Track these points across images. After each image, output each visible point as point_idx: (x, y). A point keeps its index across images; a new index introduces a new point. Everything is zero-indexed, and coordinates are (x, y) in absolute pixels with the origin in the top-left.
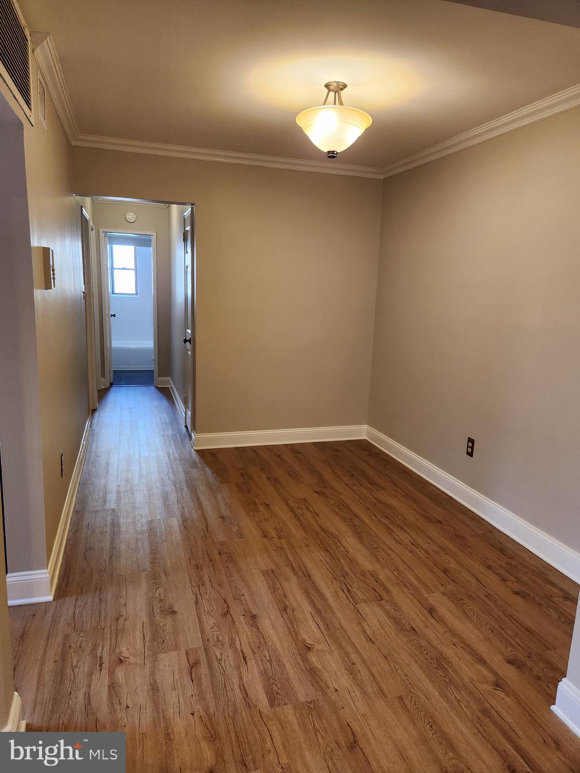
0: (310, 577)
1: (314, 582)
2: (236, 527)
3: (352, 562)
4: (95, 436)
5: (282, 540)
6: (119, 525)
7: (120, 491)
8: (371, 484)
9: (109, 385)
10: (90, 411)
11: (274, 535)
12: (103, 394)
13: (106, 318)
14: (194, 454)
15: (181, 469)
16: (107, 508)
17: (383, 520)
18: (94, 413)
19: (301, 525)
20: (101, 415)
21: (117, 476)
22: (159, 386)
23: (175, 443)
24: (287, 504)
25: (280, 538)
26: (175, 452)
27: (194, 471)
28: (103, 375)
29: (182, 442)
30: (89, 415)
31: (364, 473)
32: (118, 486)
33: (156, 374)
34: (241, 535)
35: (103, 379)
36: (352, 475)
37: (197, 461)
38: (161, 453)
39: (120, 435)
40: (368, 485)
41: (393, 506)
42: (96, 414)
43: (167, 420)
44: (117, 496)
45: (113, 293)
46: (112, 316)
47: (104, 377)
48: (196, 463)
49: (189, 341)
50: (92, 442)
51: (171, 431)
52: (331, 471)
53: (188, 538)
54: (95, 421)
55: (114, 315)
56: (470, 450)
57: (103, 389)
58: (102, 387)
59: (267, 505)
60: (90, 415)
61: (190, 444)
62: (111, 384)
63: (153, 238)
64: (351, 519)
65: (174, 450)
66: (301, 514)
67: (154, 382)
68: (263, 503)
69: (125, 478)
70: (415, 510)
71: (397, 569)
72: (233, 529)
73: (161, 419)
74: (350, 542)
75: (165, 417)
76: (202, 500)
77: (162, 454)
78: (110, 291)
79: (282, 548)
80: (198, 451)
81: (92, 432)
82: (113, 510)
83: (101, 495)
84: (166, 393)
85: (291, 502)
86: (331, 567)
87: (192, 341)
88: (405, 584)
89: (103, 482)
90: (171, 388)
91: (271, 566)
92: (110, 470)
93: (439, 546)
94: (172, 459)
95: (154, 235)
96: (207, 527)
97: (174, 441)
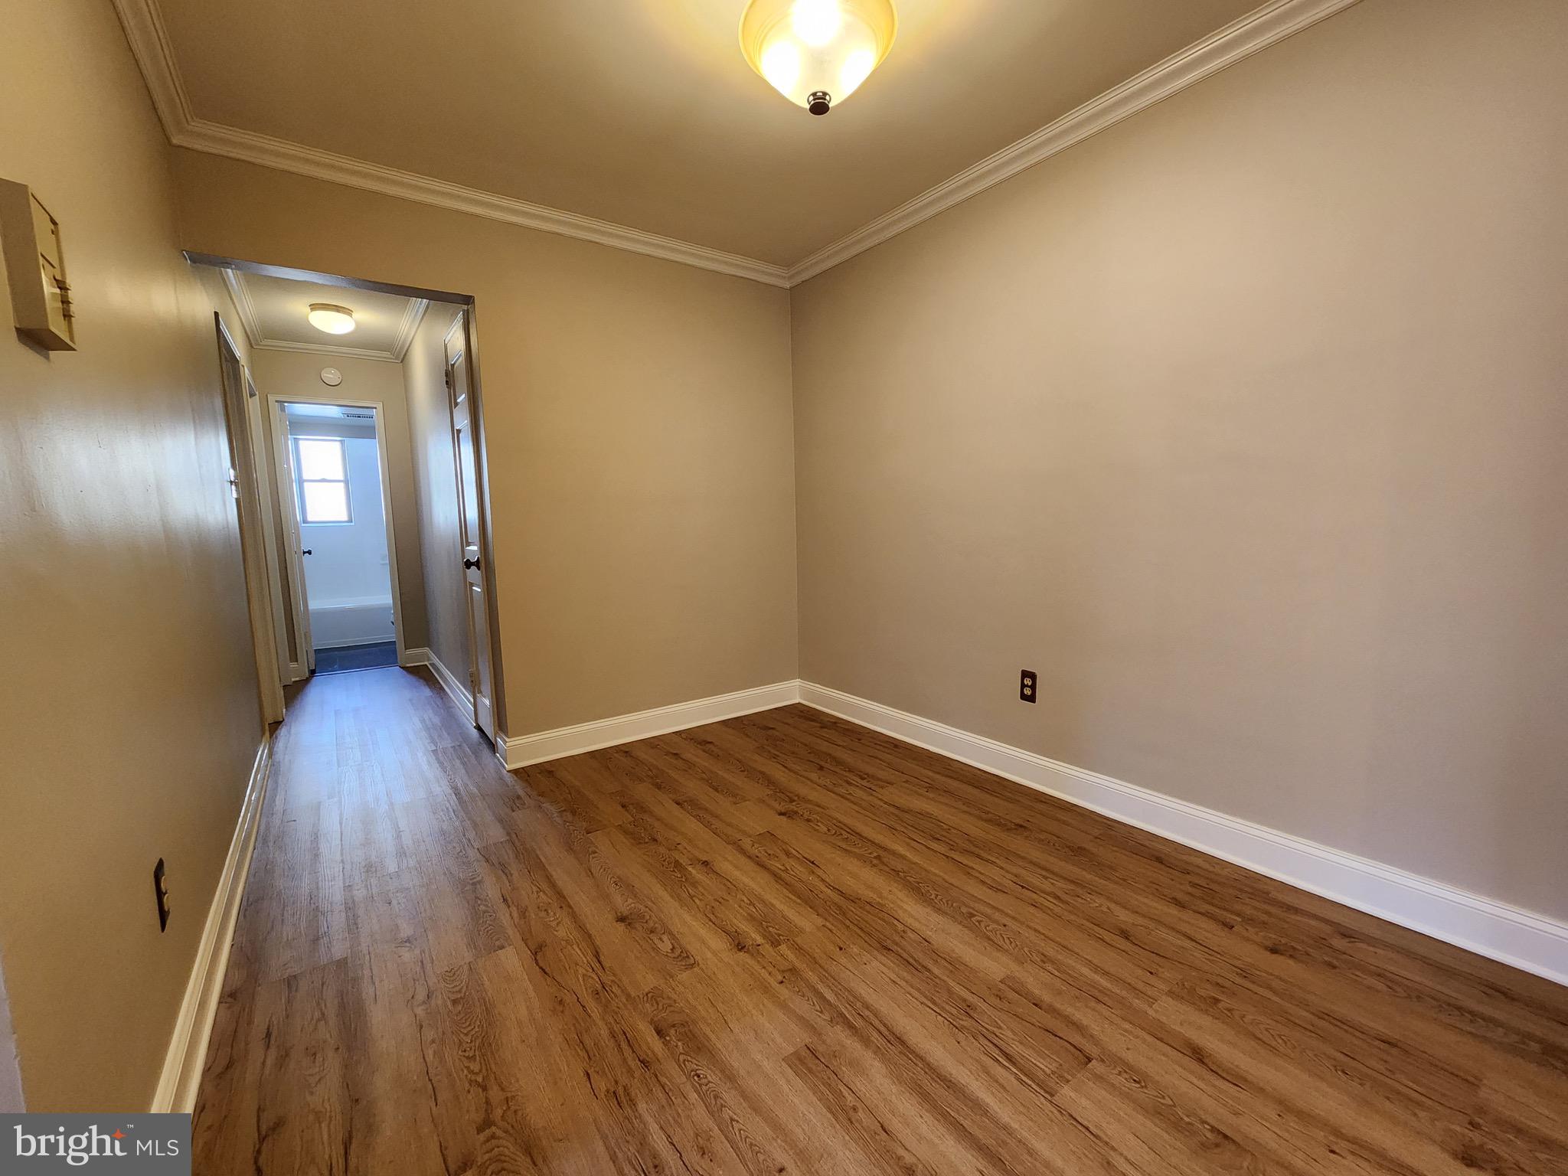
0: (903, 1042)
1: (922, 1053)
2: (665, 938)
3: (955, 965)
4: (280, 777)
5: (783, 948)
6: (360, 1012)
7: (354, 902)
8: (863, 779)
9: (307, 675)
10: (267, 727)
11: (759, 940)
12: (294, 692)
13: (292, 558)
14: (509, 779)
15: (489, 817)
16: (324, 960)
17: (934, 845)
18: (276, 729)
19: (800, 898)
20: (293, 731)
21: (342, 861)
22: (408, 665)
23: (464, 764)
24: (743, 851)
25: (775, 943)
26: (469, 783)
27: (521, 817)
28: (294, 657)
29: (476, 757)
30: (263, 734)
31: (838, 762)
32: (348, 888)
33: (400, 646)
34: (684, 958)
35: (293, 665)
36: (821, 768)
37: (521, 793)
38: (437, 790)
39: (339, 766)
40: (859, 780)
41: (928, 813)
42: (283, 732)
43: (436, 720)
44: (347, 917)
45: (305, 521)
46: (304, 553)
47: (297, 662)
48: (519, 797)
49: (477, 564)
50: (275, 789)
51: (450, 741)
52: (780, 766)
53: (561, 1002)
54: (280, 745)
55: (309, 552)
56: (1027, 691)
57: (294, 682)
58: (293, 680)
59: (706, 863)
60: (267, 734)
61: (496, 760)
62: (313, 673)
63: (377, 414)
64: (878, 857)
65: (466, 778)
66: (783, 868)
67: (397, 659)
68: (695, 861)
69: (363, 864)
70: (965, 812)
71: (1046, 958)
72: (660, 945)
73: (423, 721)
74: (912, 911)
75: (431, 716)
76: (560, 883)
77: (441, 789)
78: (299, 518)
79: (793, 970)
80: (516, 772)
81: (274, 770)
82: (342, 964)
83: (303, 925)
84: (423, 674)
85: (746, 843)
86: (926, 997)
87: (482, 564)
88: (1096, 997)
89: (305, 886)
90: (433, 665)
91: (802, 1037)
92: (324, 848)
93: (1065, 879)
94: (465, 798)
95: (380, 406)
96: (597, 955)
97: (459, 758)
